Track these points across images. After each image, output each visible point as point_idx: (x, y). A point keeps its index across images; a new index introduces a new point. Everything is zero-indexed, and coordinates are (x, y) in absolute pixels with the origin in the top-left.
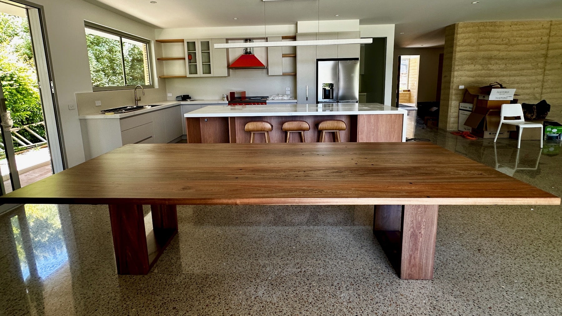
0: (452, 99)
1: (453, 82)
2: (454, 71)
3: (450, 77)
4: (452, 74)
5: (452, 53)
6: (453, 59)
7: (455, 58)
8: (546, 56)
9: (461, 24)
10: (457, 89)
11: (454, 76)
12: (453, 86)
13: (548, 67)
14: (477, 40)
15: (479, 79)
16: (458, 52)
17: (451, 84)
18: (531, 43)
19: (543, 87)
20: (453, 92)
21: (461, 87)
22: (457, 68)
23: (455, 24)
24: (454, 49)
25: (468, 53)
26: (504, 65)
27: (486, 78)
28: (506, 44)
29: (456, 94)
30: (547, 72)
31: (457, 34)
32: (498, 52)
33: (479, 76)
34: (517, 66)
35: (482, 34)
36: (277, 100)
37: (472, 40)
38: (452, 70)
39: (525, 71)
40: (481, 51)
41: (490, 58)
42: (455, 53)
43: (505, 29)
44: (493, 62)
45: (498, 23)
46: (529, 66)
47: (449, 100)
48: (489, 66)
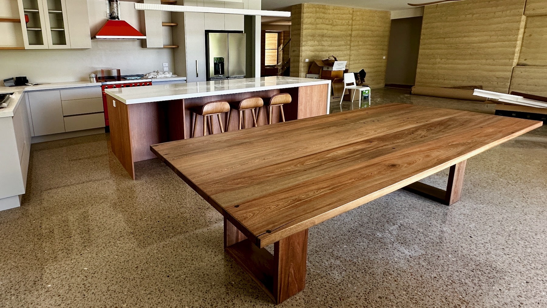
0: (301, 71)
1: (301, 56)
2: (302, 46)
3: (299, 51)
4: (301, 49)
5: (300, 30)
6: (301, 36)
7: (302, 35)
8: (351, 35)
9: (306, 5)
10: (305, 62)
11: (302, 51)
12: (301, 60)
13: (352, 44)
14: (315, 20)
15: (317, 53)
16: (304, 29)
17: (300, 58)
18: (343, 25)
19: (350, 59)
20: (302, 65)
21: (307, 60)
22: (304, 43)
23: (301, 4)
24: (301, 26)
25: (310, 30)
26: (330, 42)
27: (321, 53)
28: (331, 25)
29: (304, 67)
30: (352, 48)
31: (303, 13)
32: (327, 31)
33: (317, 51)
34: (337, 43)
35: (318, 15)
36: (161, 78)
37: (313, 19)
38: (301, 46)
39: (341, 47)
40: (318, 29)
41: (323, 36)
42: (303, 31)
43: (331, 11)
44: (325, 39)
45: (326, 6)
46: (343, 43)
47: (299, 72)
48: (323, 42)
